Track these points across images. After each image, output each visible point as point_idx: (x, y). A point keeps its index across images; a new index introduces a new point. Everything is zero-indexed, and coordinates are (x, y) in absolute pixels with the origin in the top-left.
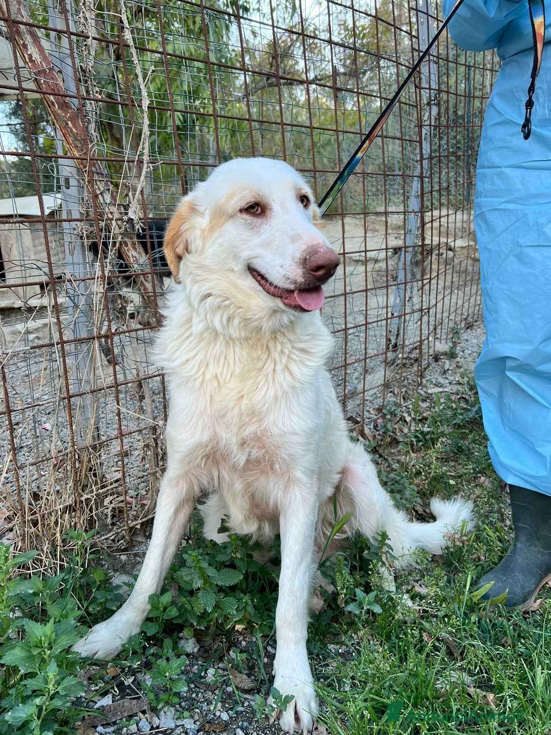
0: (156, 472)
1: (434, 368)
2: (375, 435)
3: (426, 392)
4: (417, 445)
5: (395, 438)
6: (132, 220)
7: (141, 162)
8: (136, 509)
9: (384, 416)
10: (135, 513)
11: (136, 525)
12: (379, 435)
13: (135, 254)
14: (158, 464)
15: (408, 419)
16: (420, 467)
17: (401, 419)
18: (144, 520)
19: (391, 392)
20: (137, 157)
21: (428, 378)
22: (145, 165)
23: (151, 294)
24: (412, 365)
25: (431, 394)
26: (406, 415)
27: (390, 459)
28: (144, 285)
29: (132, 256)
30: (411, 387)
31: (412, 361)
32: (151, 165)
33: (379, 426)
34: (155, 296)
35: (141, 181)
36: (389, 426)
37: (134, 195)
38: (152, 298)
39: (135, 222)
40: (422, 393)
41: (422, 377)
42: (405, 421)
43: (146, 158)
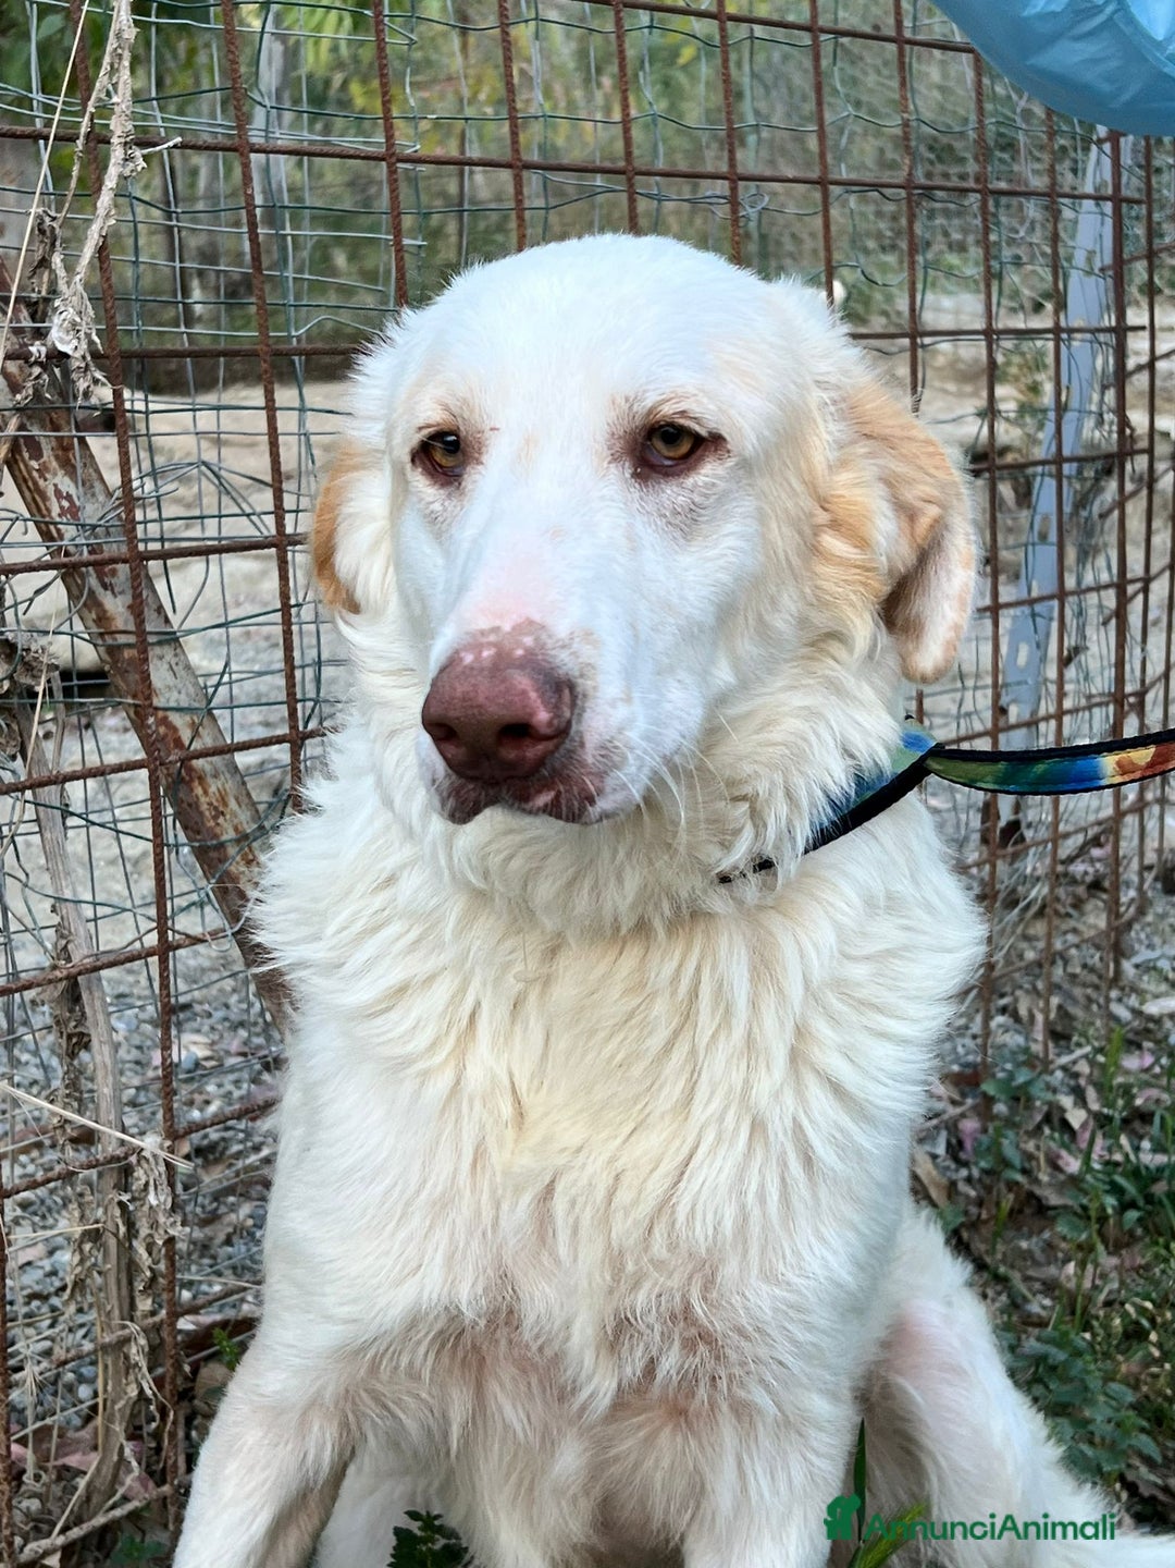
0: (126, 1341)
1: (1163, 916)
2: (953, 1184)
3: (1137, 1013)
4: (1120, 1224)
5: (1031, 1195)
6: (66, 356)
7: (100, 139)
8: (37, 1488)
9: (985, 1107)
10: (35, 1505)
11: (47, 1553)
12: (969, 1180)
13: (67, 485)
14: (133, 1306)
15: (1076, 1117)
16: (1142, 1311)
17: (1047, 1119)
18: (76, 1533)
19: (1003, 1010)
20: (86, 121)
21: (1143, 955)
22: (117, 153)
23: (122, 639)
24: (1078, 904)
25: (1158, 1021)
26: (1067, 1101)
27: (1016, 1277)
28: (99, 605)
29: (58, 493)
30: (1078, 992)
31: (1081, 890)
32: (138, 153)
33: (968, 1145)
34: (143, 646)
35: (101, 211)
36: (1008, 1148)
37: (70, 269)
38: (127, 654)
39: (75, 364)
40: (1123, 1013)
41: (1119, 951)
42: (1065, 1125)
43: (119, 127)
